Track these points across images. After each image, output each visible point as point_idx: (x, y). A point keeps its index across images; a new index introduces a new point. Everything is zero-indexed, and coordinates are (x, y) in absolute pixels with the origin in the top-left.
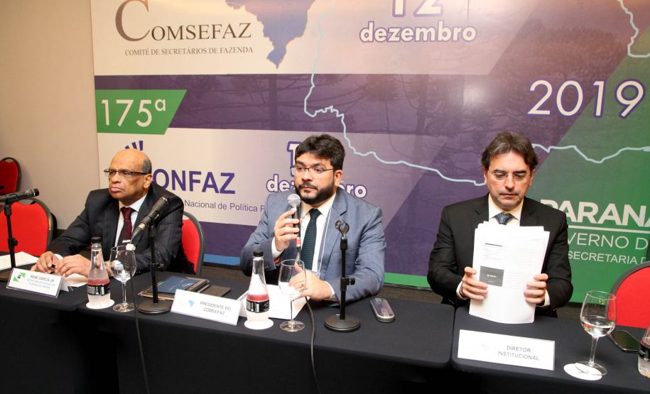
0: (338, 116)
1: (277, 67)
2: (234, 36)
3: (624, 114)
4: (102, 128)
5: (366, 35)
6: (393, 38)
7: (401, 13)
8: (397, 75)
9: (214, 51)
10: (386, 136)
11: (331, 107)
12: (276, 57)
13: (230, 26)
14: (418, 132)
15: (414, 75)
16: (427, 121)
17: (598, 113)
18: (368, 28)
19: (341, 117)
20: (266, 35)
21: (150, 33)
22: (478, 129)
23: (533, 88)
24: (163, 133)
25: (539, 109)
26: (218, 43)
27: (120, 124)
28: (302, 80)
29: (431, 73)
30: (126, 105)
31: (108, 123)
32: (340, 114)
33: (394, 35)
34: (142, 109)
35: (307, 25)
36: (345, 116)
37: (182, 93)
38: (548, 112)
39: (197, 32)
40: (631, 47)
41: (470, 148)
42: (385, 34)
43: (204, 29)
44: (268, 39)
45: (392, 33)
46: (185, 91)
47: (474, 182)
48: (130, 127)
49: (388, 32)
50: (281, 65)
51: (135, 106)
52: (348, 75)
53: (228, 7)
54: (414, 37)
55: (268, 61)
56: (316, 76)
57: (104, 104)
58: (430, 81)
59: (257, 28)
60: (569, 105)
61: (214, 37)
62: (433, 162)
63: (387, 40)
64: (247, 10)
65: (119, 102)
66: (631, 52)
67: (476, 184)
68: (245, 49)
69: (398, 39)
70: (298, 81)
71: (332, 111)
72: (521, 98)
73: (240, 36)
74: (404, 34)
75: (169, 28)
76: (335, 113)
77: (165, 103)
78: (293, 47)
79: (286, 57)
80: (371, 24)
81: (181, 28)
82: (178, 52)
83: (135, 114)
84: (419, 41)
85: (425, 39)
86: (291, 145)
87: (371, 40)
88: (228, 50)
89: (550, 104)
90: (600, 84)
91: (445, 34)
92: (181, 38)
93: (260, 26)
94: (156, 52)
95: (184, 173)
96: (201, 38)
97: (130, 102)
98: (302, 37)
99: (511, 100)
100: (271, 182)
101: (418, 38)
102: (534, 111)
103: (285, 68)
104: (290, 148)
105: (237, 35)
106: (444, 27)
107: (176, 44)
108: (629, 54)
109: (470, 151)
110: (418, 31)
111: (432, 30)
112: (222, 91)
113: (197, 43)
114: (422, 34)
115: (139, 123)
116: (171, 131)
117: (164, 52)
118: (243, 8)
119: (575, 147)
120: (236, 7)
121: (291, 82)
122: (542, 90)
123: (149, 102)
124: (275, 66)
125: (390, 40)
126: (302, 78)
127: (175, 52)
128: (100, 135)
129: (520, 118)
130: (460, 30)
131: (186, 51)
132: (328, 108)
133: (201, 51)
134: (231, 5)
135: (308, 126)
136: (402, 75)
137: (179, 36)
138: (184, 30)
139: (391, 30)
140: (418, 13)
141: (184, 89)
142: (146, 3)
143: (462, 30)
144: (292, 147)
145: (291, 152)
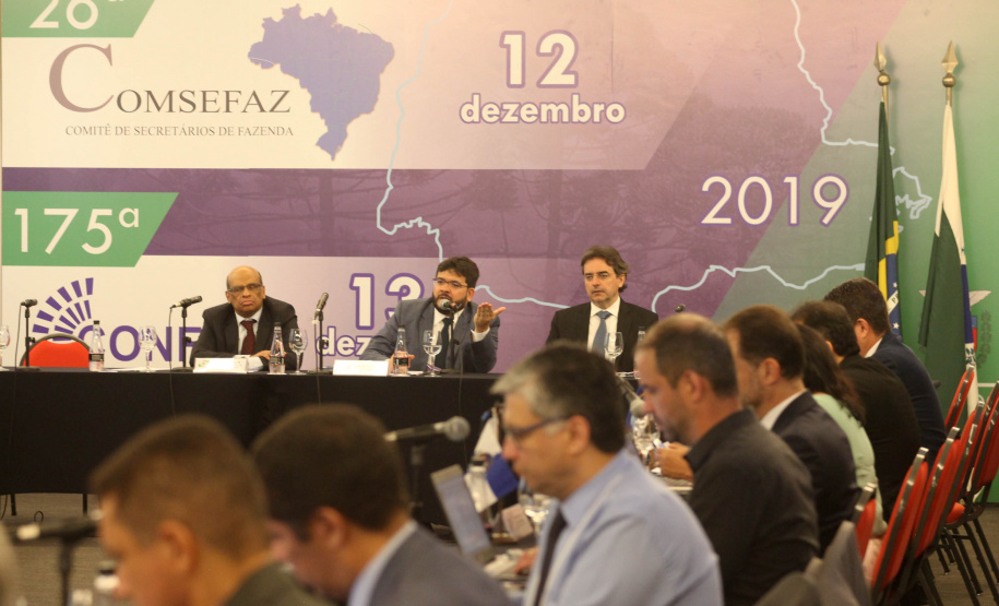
0: (429, 232)
1: (333, 159)
2: (262, 110)
3: (826, 221)
4: (12, 257)
5: (470, 113)
6: (508, 118)
7: (519, 82)
8: (515, 171)
9: (228, 131)
10: (504, 260)
11: (419, 220)
12: (331, 143)
13: (254, 94)
14: (550, 255)
15: (541, 171)
16: (563, 237)
17: (794, 220)
18: (472, 103)
19: (435, 234)
20: (314, 110)
21: (115, 100)
22: (636, 246)
23: (706, 187)
24: (132, 263)
25: (717, 216)
26: (235, 118)
27: (49, 250)
28: (373, 178)
29: (565, 167)
30: (64, 217)
31: (25, 248)
32: (432, 229)
33: (511, 113)
34: (93, 225)
35: (380, 97)
36: (441, 232)
37: (171, 197)
38: (728, 221)
39: (198, 101)
40: (825, 131)
42: (496, 111)
43: (209, 96)
44: (317, 115)
45: (508, 110)
46: (175, 195)
48: (69, 254)
49: (501, 109)
50: (339, 156)
51: (82, 219)
52: (443, 171)
53: (252, 65)
54: (539, 116)
55: (319, 148)
56: (395, 172)
57: (20, 217)
58: (565, 179)
59: (300, 97)
60: (755, 211)
61: (228, 110)
62: (573, 297)
63: (500, 120)
64: (285, 70)
65: (48, 212)
66: (826, 139)
68: (281, 131)
69: (516, 119)
70: (367, 180)
71: (421, 224)
72: (691, 201)
73: (272, 110)
74: (524, 112)
75: (149, 93)
76: (425, 227)
77: (138, 214)
78: (355, 128)
79: (347, 143)
80: (476, 98)
81: (170, 93)
82: (163, 132)
83: (79, 233)
84: (547, 122)
85: (555, 119)
86: (356, 279)
87: (477, 119)
88: (252, 132)
89: (730, 209)
90: (792, 181)
91: (582, 113)
92: (171, 110)
93: (306, 96)
94: (124, 131)
95: (169, 330)
96: (204, 110)
97: (71, 213)
98: (373, 114)
99: (677, 204)
101: (544, 119)
102: (709, 219)
103: (346, 159)
104: (355, 284)
105: (267, 107)
106: (580, 103)
107: (162, 118)
108: (824, 141)
110: (545, 108)
111: (564, 108)
112: (240, 195)
113: (197, 119)
114: (550, 111)
115: (87, 247)
116: (147, 261)
117: (140, 131)
118: (277, 67)
119: (768, 268)
120: (266, 66)
121: (354, 181)
122: (718, 190)
123: (108, 212)
124: (329, 156)
125: (504, 120)
126: (372, 175)
127: (159, 132)
128: (7, 268)
129: (692, 229)
130: (602, 107)
131: (178, 131)
132: (415, 221)
133: (204, 131)
134: (256, 62)
135: (384, 248)
136: (523, 171)
137: (166, 107)
138: (176, 97)
139: (505, 107)
140: (543, 82)
141: (174, 191)
142: (107, 52)
143: (606, 108)
144: (358, 282)
145: (357, 289)
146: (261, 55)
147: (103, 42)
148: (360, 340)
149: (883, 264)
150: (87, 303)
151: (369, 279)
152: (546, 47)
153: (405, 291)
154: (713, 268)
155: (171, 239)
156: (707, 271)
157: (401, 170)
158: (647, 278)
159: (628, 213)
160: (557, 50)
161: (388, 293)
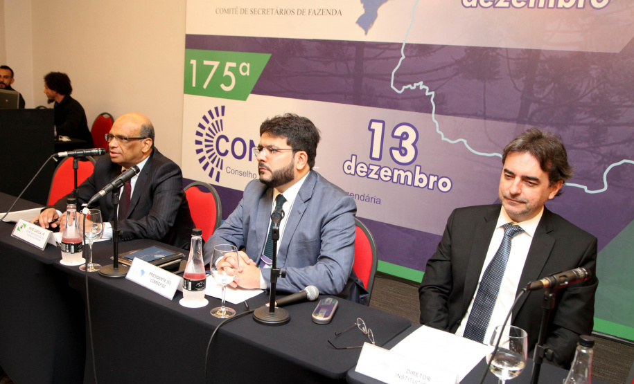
0: (427, 93)
1: (366, 34)
4: (188, 90)
6: (500, 4)
8: (501, 49)
9: (302, 12)
10: (481, 122)
11: (421, 83)
12: (366, 22)
14: (519, 120)
15: (522, 50)
16: (533, 107)
19: (431, 96)
22: (599, 121)
24: (244, 98)
27: (205, 86)
28: (393, 49)
29: (544, 47)
30: (212, 67)
31: (194, 85)
32: (429, 91)
34: (226, 73)
36: (435, 94)
37: (266, 57)
41: (585, 145)
46: (269, 56)
47: (585, 188)
48: (214, 91)
50: (370, 31)
51: (221, 69)
52: (443, 46)
54: (528, 2)
55: (357, 26)
56: (408, 45)
57: (192, 65)
58: (542, 58)
65: (206, 63)
67: (587, 191)
68: (334, 12)
70: (387, 50)
71: (421, 88)
76: (424, 90)
77: (249, 67)
78: (384, 10)
79: (377, 22)
82: (266, 12)
83: (220, 78)
84: (534, 8)
85: (541, 5)
86: (373, 123)
87: (474, 5)
88: (317, 13)
94: (245, 11)
97: (216, 64)
100: (348, 163)
101: (530, 4)
103: (375, 35)
104: (372, 127)
107: (266, 2)
109: (583, 149)
112: (306, 58)
115: (223, 86)
116: (253, 98)
117: (253, 12)
121: (379, 51)
123: (234, 65)
124: (363, 32)
125: (497, 5)
126: (392, 47)
127: (263, 12)
128: (187, 96)
131: (274, 11)
132: (417, 84)
133: (288, 12)
135: (393, 103)
136: (507, 49)
141: (269, 53)
144: (374, 125)
145: (373, 131)
148: (371, 167)
150: (221, 121)
151: (381, 124)
153: (405, 136)
155: (266, 85)
157: (412, 44)
158: (604, 150)
159: (596, 91)
161: (393, 136)
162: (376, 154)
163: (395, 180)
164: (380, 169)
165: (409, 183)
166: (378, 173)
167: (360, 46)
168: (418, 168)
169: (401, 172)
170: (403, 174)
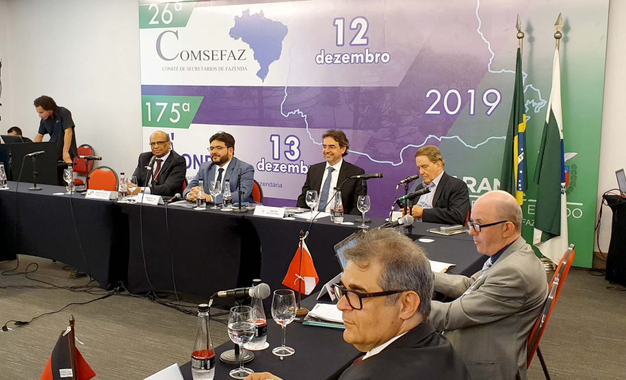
0: (302, 116)
1: (263, 81)
2: (235, 59)
3: (489, 113)
4: (145, 123)
5: (320, 59)
7: (342, 43)
8: (339, 87)
9: (222, 69)
11: (298, 110)
12: (262, 74)
13: (232, 52)
14: (354, 128)
15: (350, 87)
16: (360, 119)
17: (472, 113)
18: (321, 54)
19: (305, 117)
20: (255, 58)
21: (179, 55)
22: (394, 125)
23: (428, 96)
24: (187, 127)
25: (432, 110)
26: (224, 63)
27: (158, 120)
29: (361, 86)
30: (163, 107)
31: (150, 120)
32: (304, 115)
33: (338, 59)
34: (173, 110)
35: (282, 52)
36: (307, 116)
37: (200, 99)
38: (438, 112)
39: (210, 55)
40: (490, 65)
41: (388, 139)
42: (331, 58)
43: (214, 53)
44: (257, 61)
45: (336, 58)
46: (202, 97)
47: (392, 163)
48: (165, 123)
49: (333, 57)
50: (265, 80)
51: (169, 107)
52: (308, 87)
54: (350, 60)
55: (257, 77)
56: (288, 88)
57: (147, 106)
58: (361, 91)
59: (250, 53)
60: (452, 108)
61: (222, 59)
62: (365, 149)
63: (333, 62)
64: (243, 40)
65: (157, 104)
66: (491, 69)
67: (393, 165)
68: (242, 68)
69: (340, 62)
70: (276, 91)
71: (299, 113)
72: (421, 102)
73: (239, 59)
74: (343, 58)
75: (192, 52)
76: (301, 114)
77: (189, 106)
78: (273, 67)
79: (269, 74)
80: (323, 51)
81: (200, 52)
82: (198, 69)
83: (168, 114)
84: (353, 63)
85: (357, 61)
87: (323, 62)
88: (231, 69)
89: (440, 107)
90: (472, 92)
91: (370, 58)
92: (200, 59)
93: (252, 52)
94: (183, 69)
95: (202, 156)
96: (213, 59)
97: (165, 105)
98: (279, 60)
99: (414, 104)
100: (259, 163)
101: (352, 61)
102: (429, 112)
103: (268, 82)
105: (237, 58)
106: (369, 53)
107: (197, 63)
108: (489, 70)
110: (353, 56)
111: (362, 55)
112: (227, 98)
113: (210, 63)
114: (355, 58)
115: (171, 119)
116: (193, 126)
117: (189, 69)
118: (241, 39)
119: (458, 137)
120: (236, 38)
121: (272, 92)
122: (434, 96)
123: (178, 105)
124: (261, 80)
125: (335, 62)
126: (279, 89)
127: (196, 69)
128: (144, 127)
129: (421, 116)
130: (379, 55)
131: (203, 69)
132: (296, 111)
133: (213, 69)
134: (232, 37)
135: (283, 123)
136: (343, 87)
137: (198, 58)
138: (202, 53)
139: (335, 56)
140: (353, 43)
141: (202, 95)
142: (176, 34)
143: (381, 55)
144: (273, 138)
145: (273, 141)
146: (234, 33)
147: (175, 29)
148: (274, 165)
149: (516, 138)
151: (278, 137)
152: (354, 26)
153: (292, 143)
154: (430, 136)
155: (202, 117)
156: (427, 138)
157: (291, 87)
158: (399, 140)
159: (390, 108)
160: (359, 26)
161: (285, 144)
162: (276, 156)
163: (289, 171)
164: (280, 165)
165: (298, 172)
166: (279, 168)
167: (260, 89)
168: (302, 162)
169: (292, 166)
170: (294, 167)
